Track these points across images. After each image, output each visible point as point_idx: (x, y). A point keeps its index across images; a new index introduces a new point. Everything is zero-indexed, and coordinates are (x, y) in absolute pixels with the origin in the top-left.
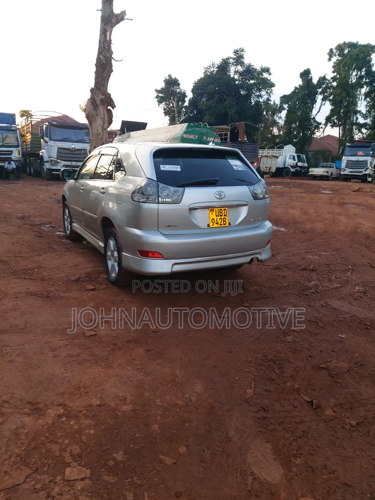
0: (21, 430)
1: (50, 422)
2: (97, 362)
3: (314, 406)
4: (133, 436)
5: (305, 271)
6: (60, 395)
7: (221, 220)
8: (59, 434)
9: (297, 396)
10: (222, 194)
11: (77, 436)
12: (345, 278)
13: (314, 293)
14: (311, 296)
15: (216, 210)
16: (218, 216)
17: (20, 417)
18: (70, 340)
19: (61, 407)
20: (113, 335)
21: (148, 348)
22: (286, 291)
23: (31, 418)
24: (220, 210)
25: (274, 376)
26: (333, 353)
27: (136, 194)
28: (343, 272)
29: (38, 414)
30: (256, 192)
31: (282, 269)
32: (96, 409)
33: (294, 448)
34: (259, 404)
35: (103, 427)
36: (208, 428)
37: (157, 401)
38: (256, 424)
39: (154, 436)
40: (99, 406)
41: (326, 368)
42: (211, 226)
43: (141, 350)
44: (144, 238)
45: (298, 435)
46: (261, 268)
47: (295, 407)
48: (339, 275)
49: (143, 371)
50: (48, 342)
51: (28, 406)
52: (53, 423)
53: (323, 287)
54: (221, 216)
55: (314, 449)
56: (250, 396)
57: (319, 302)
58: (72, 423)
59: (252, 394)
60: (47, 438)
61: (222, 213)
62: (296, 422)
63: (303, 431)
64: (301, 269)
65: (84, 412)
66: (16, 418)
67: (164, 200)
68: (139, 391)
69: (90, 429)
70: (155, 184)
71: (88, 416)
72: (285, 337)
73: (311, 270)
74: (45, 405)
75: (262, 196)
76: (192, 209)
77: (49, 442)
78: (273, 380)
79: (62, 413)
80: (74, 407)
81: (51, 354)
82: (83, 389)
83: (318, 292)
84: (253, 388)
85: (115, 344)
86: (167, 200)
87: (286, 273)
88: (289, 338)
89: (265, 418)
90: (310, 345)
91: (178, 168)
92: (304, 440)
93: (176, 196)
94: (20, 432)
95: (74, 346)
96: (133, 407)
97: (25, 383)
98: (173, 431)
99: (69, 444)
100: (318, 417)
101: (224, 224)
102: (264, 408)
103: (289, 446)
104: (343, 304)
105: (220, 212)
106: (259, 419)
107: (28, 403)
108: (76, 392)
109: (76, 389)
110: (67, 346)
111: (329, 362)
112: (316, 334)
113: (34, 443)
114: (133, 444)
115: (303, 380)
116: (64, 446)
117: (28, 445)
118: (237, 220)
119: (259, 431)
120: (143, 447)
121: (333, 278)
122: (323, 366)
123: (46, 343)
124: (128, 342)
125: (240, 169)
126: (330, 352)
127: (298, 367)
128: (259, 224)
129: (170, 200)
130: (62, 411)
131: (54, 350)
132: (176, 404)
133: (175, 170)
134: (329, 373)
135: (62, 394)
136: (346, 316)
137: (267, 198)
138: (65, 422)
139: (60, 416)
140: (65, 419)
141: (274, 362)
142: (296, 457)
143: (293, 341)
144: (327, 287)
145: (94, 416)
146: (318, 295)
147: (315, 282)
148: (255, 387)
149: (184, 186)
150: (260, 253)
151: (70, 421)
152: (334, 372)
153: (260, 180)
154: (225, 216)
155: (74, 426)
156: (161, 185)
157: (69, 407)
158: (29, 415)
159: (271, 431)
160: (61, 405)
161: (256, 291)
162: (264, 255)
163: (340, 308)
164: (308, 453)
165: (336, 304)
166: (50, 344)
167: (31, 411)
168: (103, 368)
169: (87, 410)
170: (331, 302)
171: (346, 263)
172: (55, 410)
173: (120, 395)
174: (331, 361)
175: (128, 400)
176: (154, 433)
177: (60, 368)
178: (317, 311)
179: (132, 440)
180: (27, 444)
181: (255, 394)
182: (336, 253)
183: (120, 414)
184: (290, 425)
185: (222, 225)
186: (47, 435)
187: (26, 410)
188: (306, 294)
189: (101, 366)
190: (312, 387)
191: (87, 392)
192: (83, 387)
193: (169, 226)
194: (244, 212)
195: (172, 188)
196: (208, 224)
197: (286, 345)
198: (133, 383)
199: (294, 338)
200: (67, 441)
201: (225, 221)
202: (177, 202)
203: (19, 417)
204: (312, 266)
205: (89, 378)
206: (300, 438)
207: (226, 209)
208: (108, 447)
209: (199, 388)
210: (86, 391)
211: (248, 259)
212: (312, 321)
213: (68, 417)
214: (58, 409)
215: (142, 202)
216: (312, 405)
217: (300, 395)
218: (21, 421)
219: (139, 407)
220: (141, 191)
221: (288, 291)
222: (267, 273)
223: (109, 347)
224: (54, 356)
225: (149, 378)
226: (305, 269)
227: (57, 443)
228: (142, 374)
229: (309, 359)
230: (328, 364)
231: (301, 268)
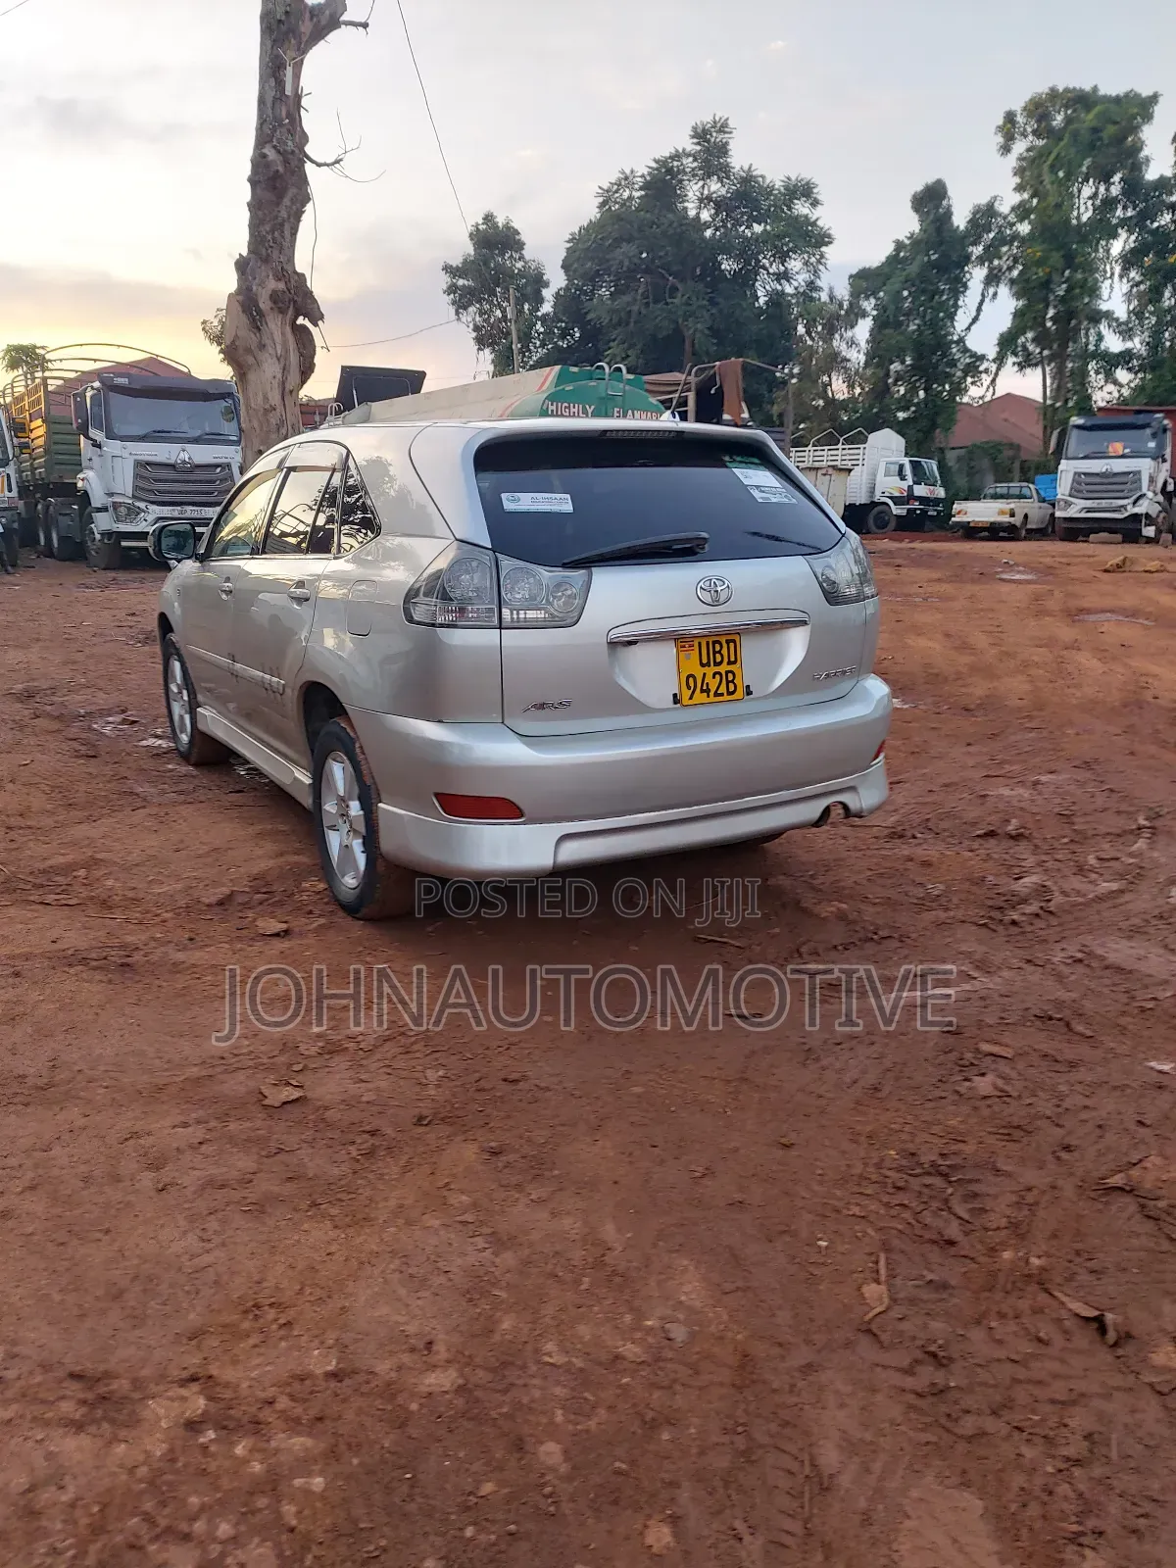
0: (46, 1496)
1: (159, 1453)
2: (315, 1204)
3: (1111, 1336)
4: (470, 1493)
5: (992, 842)
6: (190, 1339)
7: (718, 676)
8: (194, 1500)
9: (1042, 1297)
10: (719, 589)
11: (262, 1502)
12: (1131, 861)
13: (1037, 915)
14: (1029, 928)
15: (700, 644)
16: (708, 664)
17: (42, 1440)
18: (213, 1124)
19: (195, 1387)
20: (364, 1099)
21: (493, 1144)
22: (942, 915)
23: (85, 1440)
24: (714, 643)
25: (953, 1230)
26: (1142, 1130)
27: (421, 598)
28: (1121, 840)
29: (113, 1422)
30: (833, 577)
31: (914, 837)
32: (327, 1389)
33: (1065, 1506)
34: (914, 1338)
35: (355, 1461)
36: (741, 1443)
37: (550, 1347)
38: (913, 1416)
39: (548, 1490)
40: (335, 1375)
41: (1128, 1188)
42: (686, 701)
43: (470, 1152)
44: (456, 751)
45: (1070, 1451)
46: (844, 838)
47: (1040, 1340)
48: (1107, 849)
49: (486, 1230)
50: (135, 1135)
51: (74, 1388)
52: (171, 1458)
53: (1064, 893)
54: (716, 664)
55: (1140, 1511)
56: (878, 1310)
57: (1059, 946)
58: (239, 1450)
59: (886, 1301)
60: (149, 1519)
61: (720, 652)
62: (1053, 1402)
63: (1088, 1437)
64: (978, 836)
65: (283, 1403)
66: (30, 1444)
67: (522, 616)
68: (478, 1310)
69: (310, 1474)
70: (487, 558)
71: (297, 1421)
72: (967, 1080)
73: (1012, 837)
74: (137, 1383)
75: (853, 591)
76: (619, 645)
77: (157, 1538)
78: (951, 1243)
79: (200, 1411)
80: (245, 1385)
81: (147, 1180)
82: (272, 1314)
83: (1051, 912)
84: (883, 1278)
85: (373, 1133)
86: (531, 614)
87: (931, 850)
88: (984, 1085)
89: (939, 1392)
90: (1058, 1106)
91: (560, 503)
92: (1098, 1471)
93: (560, 598)
94: (42, 1504)
95: (228, 1146)
96: (462, 1375)
97: (57, 1297)
98: (617, 1464)
99: (234, 1540)
100: (1131, 1378)
101: (730, 693)
102: (934, 1355)
103: (1046, 1498)
104: (1142, 952)
105: (715, 653)
106: (919, 1395)
107: (75, 1376)
108: (246, 1325)
109: (246, 1312)
110: (204, 1148)
111: (1135, 1164)
112: (1073, 1065)
113: (99, 1545)
114: (475, 1524)
115: (1054, 1236)
116: (215, 1550)
117: (75, 1557)
118: (774, 676)
119: (928, 1443)
120: (511, 1534)
121: (1092, 860)
122: (1117, 1180)
123: (126, 1139)
124: (420, 1120)
125: (774, 500)
126: (1133, 1127)
127: (1029, 1189)
128: (845, 686)
129: (541, 615)
130: (202, 1402)
131: (155, 1166)
132: (617, 1357)
133: (555, 508)
134: (1143, 1206)
135: (196, 1335)
136: (1161, 995)
137: (868, 598)
138: (213, 1448)
139: (193, 1426)
140: (213, 1437)
141: (945, 1176)
142: (1080, 1545)
143: (999, 1094)
144: (1078, 893)
145: (320, 1419)
146: (1054, 921)
147: (1034, 879)
148: (892, 1276)
149: (587, 563)
150: (852, 789)
151: (233, 1444)
152: (1162, 1204)
153: (843, 535)
154: (729, 663)
155: (249, 1462)
156: (507, 563)
157: (227, 1385)
158: (79, 1427)
159: (970, 1439)
160: (194, 1379)
161: (842, 917)
162: (868, 794)
163: (1136, 967)
164: (1124, 1527)
165: (1119, 950)
166: (142, 1141)
167: (84, 1410)
168: (336, 1227)
169: (292, 1397)
170: (1103, 945)
171: (1124, 807)
172: (172, 1399)
173: (411, 1329)
174: (1140, 1161)
175: (441, 1351)
176: (548, 1478)
177: (185, 1233)
178: (1060, 978)
179: (468, 1509)
180: (71, 1553)
181: (894, 1300)
182: (1088, 775)
183: (414, 1407)
184: (1034, 1412)
185: (722, 695)
186: (148, 1505)
187: (67, 1408)
188: (1014, 923)
189: (332, 1218)
190: (1089, 1264)
191: (288, 1324)
192: (271, 1305)
193: (542, 706)
194: (795, 647)
195: (546, 575)
196: (675, 695)
197: (975, 1108)
198: (450, 1280)
199: (1000, 1083)
200: (224, 1529)
201: (732, 681)
202: (568, 620)
203: (39, 1437)
204: (1014, 821)
205: (292, 1267)
206: (1077, 1462)
207: (734, 641)
208: (383, 1543)
209: (691, 1289)
210: (282, 1321)
211: (813, 810)
212: (1051, 1018)
213: (225, 1428)
214: (184, 1399)
215: (442, 626)
216: (1102, 1329)
217: (1051, 1294)
218: (50, 1456)
219: (481, 1376)
220: (439, 588)
221: (952, 913)
222: (869, 853)
223: (354, 1143)
224: (160, 1186)
225: (508, 1258)
226: (991, 834)
227: (187, 1537)
228: (480, 1242)
229: (1064, 1155)
230: (1135, 1172)
231: (979, 832)
